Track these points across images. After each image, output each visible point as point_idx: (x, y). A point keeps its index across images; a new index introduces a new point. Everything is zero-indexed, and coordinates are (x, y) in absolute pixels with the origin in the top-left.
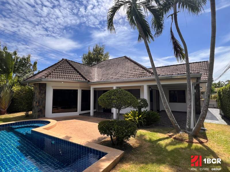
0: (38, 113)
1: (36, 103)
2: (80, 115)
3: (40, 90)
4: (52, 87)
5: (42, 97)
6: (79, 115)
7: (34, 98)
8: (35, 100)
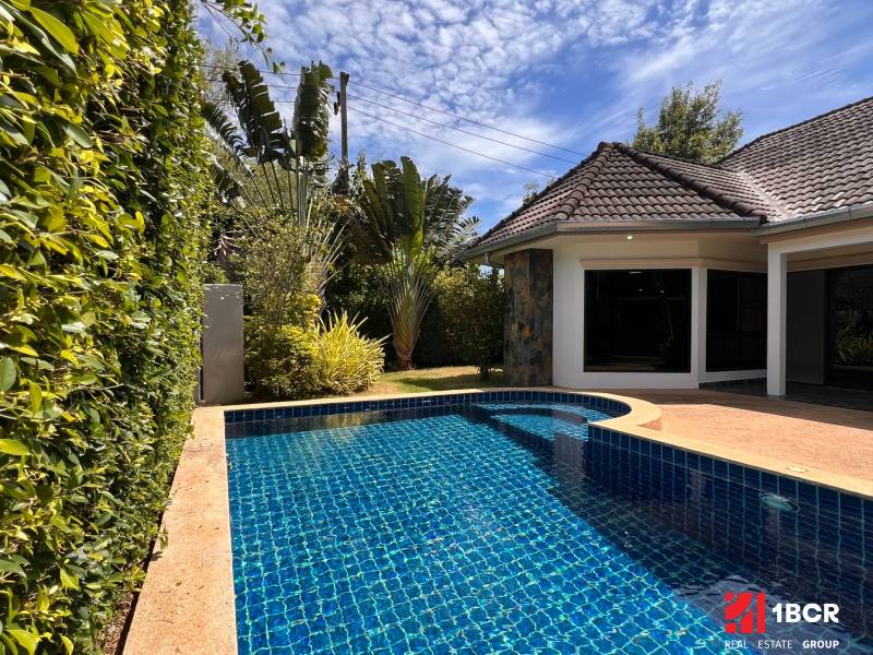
0: (531, 367)
1: (521, 327)
2: (703, 386)
3: (535, 275)
4: (582, 260)
5: (542, 304)
6: (697, 386)
7: (510, 309)
8: (513, 319)
